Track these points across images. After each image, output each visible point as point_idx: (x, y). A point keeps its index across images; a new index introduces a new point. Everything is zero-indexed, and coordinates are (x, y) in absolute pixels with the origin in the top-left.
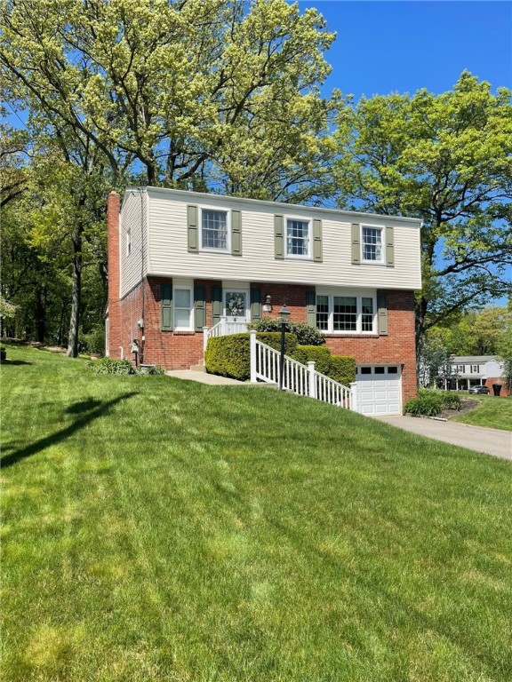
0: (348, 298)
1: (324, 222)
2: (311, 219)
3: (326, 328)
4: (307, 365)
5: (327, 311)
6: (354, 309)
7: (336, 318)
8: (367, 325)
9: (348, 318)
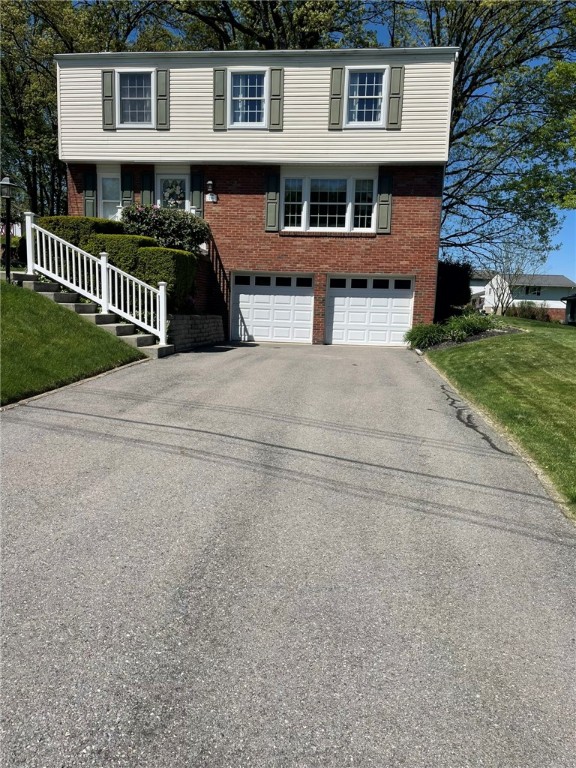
0: (334, 181)
1: (288, 70)
2: (266, 69)
3: (299, 224)
4: (99, 258)
5: (300, 200)
6: (342, 197)
7: (313, 210)
8: (363, 219)
9: (333, 210)
